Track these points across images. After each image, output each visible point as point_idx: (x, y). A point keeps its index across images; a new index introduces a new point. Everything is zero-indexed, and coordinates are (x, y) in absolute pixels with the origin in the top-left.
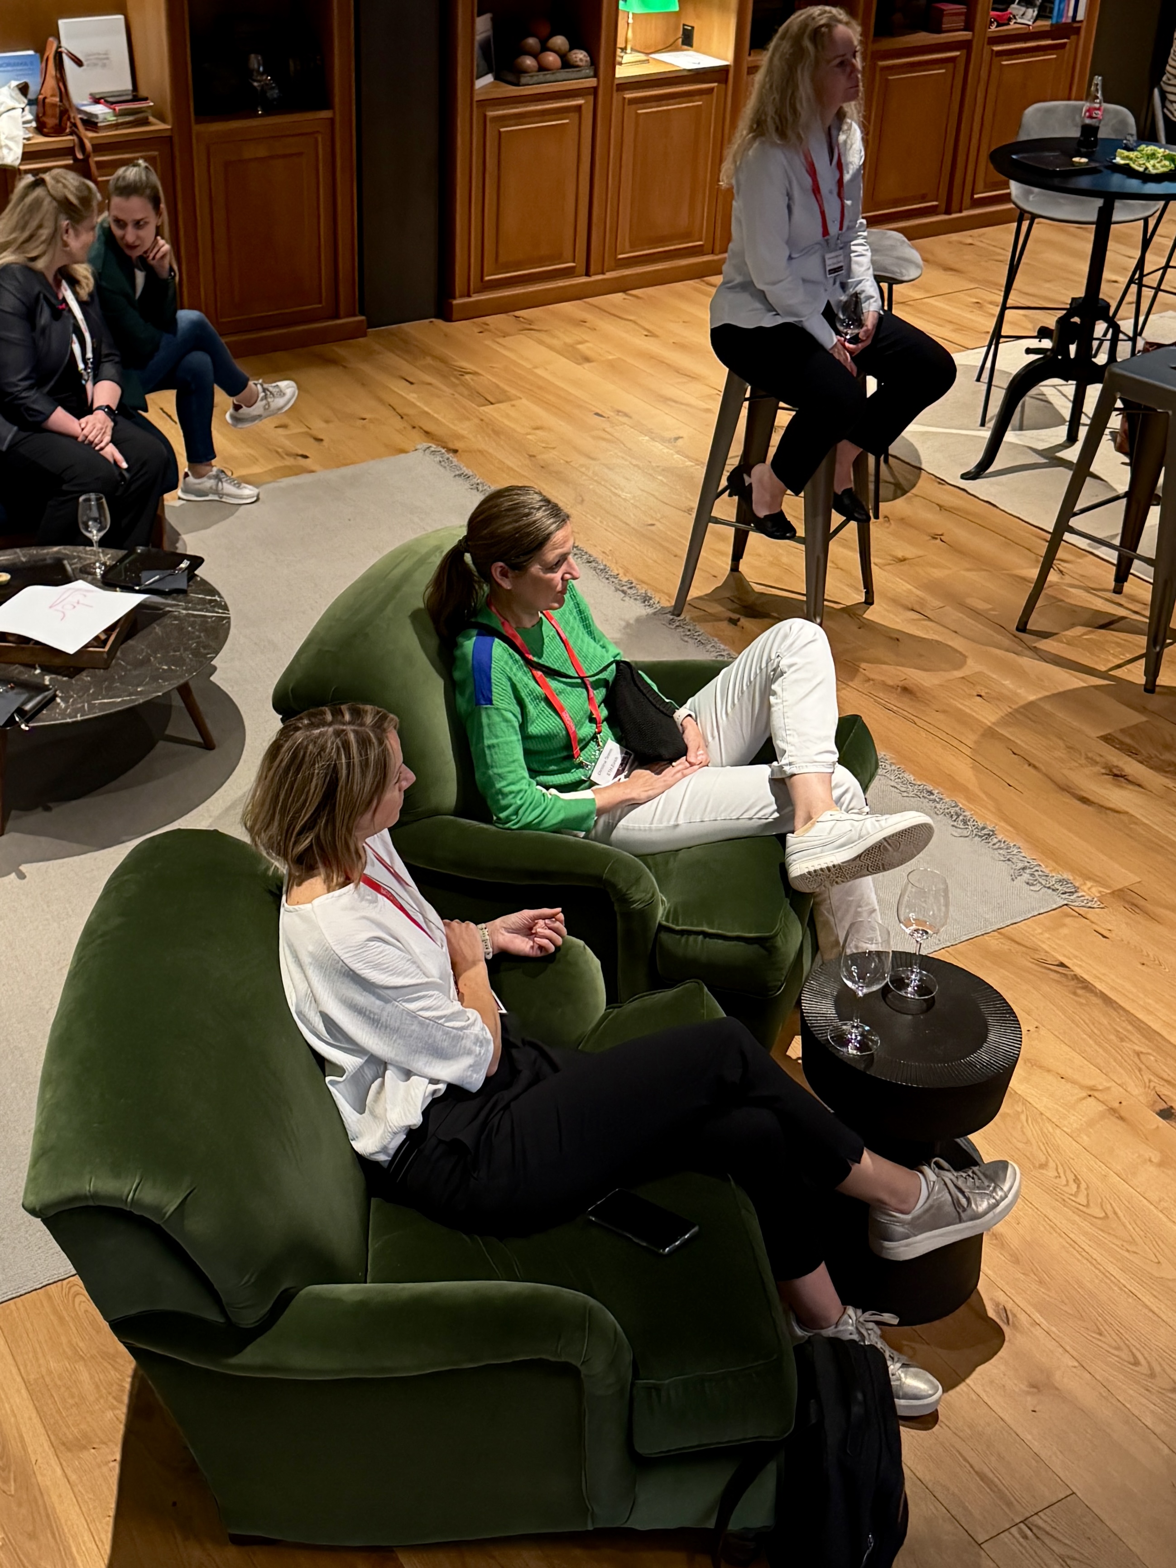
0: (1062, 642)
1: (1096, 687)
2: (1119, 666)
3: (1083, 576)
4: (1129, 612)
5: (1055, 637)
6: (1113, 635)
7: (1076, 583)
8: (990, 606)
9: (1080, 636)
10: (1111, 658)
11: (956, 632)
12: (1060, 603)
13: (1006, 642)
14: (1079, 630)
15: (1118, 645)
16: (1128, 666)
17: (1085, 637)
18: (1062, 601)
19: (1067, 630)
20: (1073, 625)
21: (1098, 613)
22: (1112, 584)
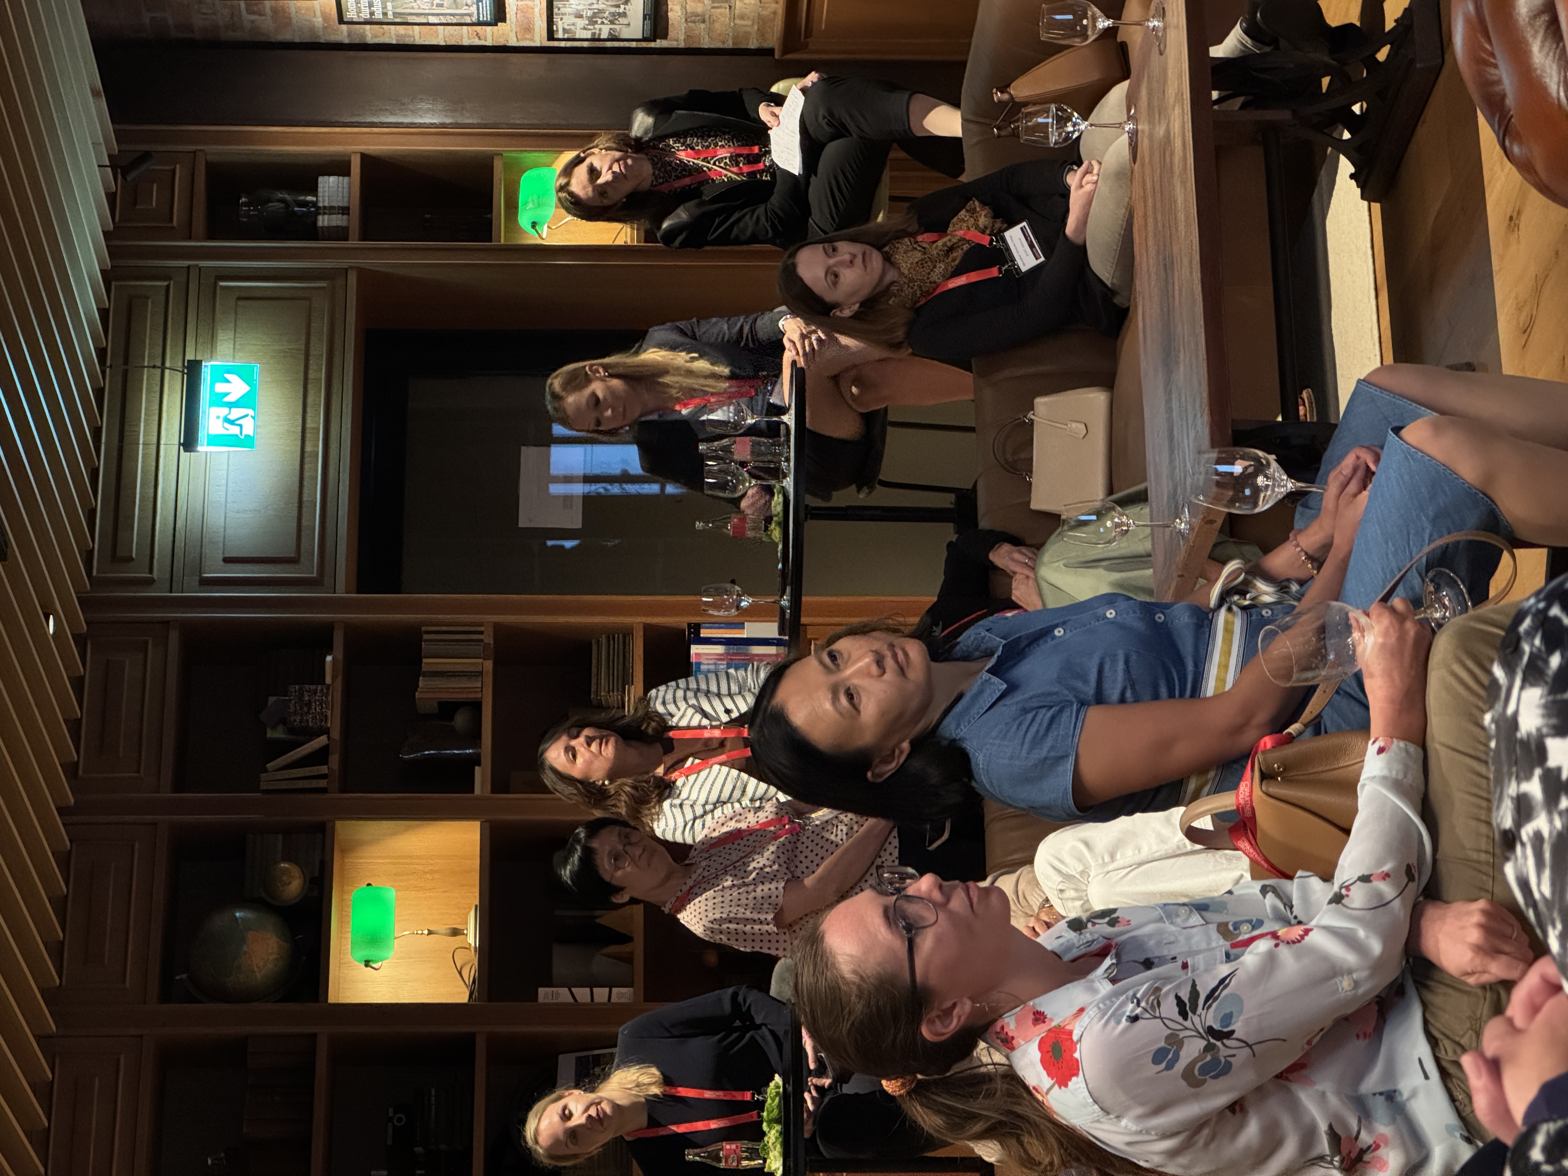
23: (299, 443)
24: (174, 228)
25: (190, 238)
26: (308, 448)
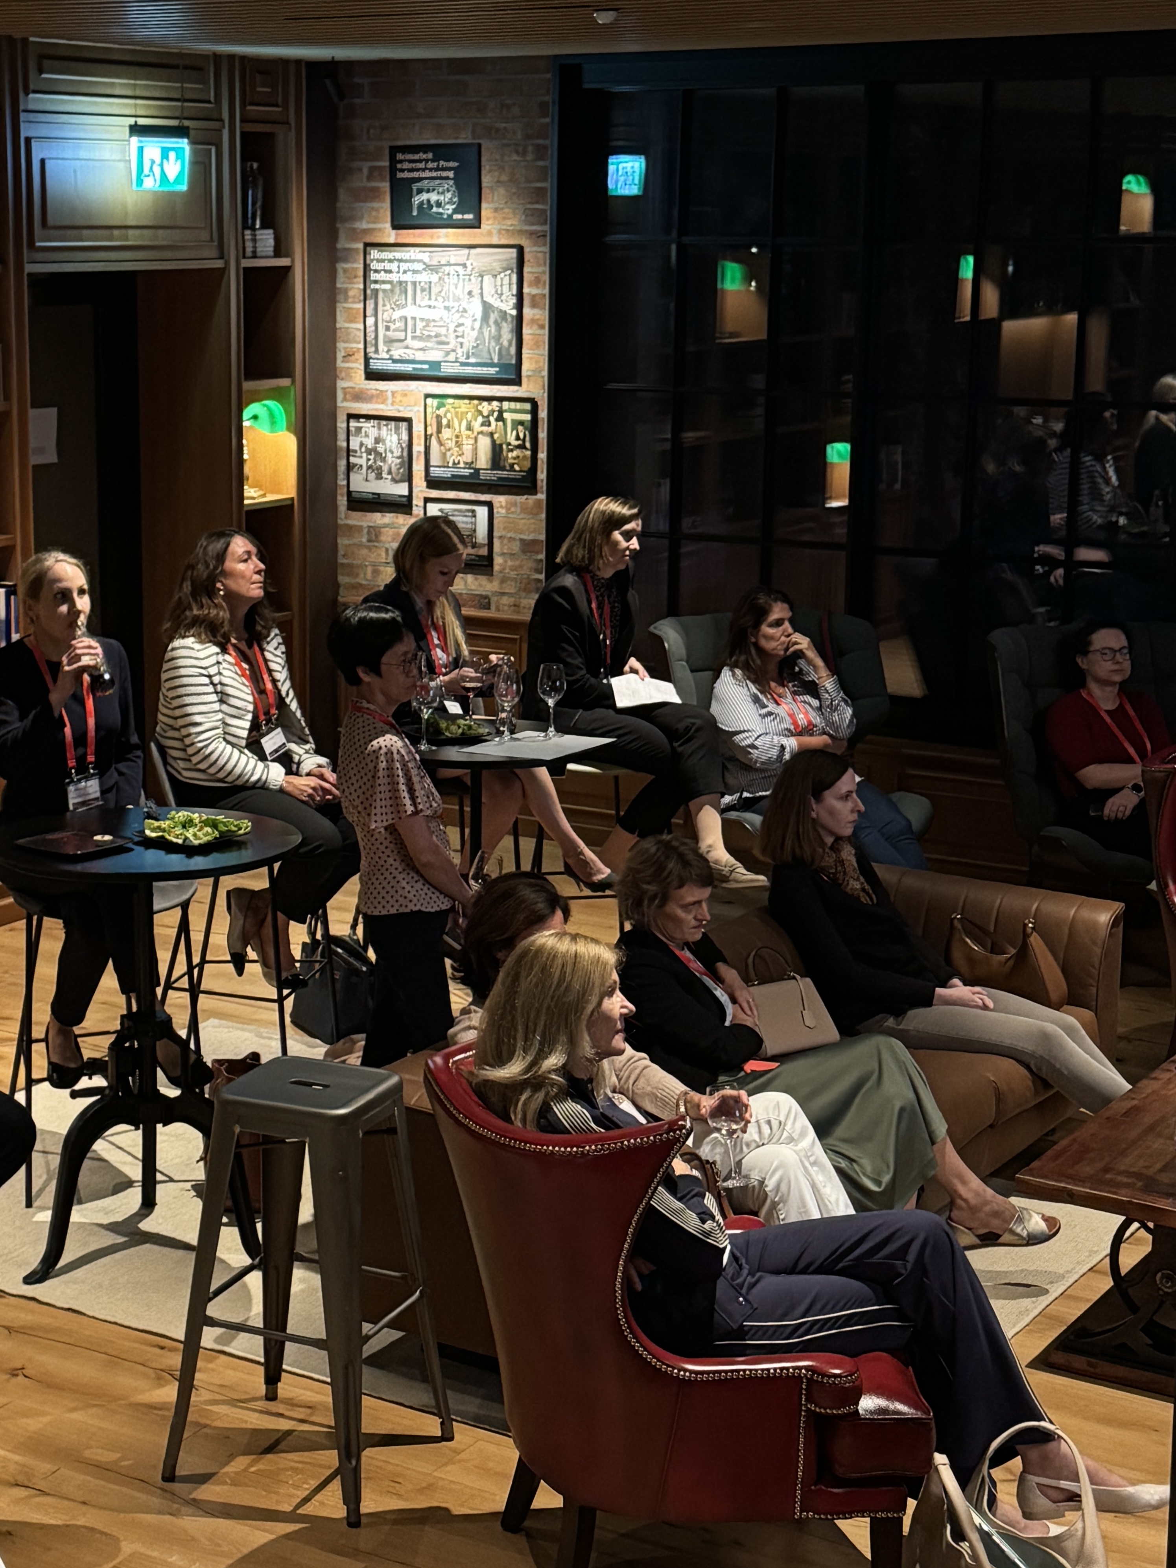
0: (225, 1483)
1: (287, 1536)
2: (306, 1500)
3: (222, 1386)
4: (293, 1423)
5: (215, 1478)
6: (285, 1459)
7: (218, 1397)
8: (119, 1455)
9: (245, 1470)
10: (293, 1491)
11: (84, 1503)
12: (205, 1430)
13: (156, 1501)
14: (240, 1463)
15: (295, 1470)
16: (318, 1497)
17: (253, 1469)
18: (206, 1426)
19: (227, 1463)
20: (231, 1457)
21: (256, 1432)
22: (262, 1389)
23: (119, 224)
24: (245, 106)
25: (242, 121)
26: (116, 232)
